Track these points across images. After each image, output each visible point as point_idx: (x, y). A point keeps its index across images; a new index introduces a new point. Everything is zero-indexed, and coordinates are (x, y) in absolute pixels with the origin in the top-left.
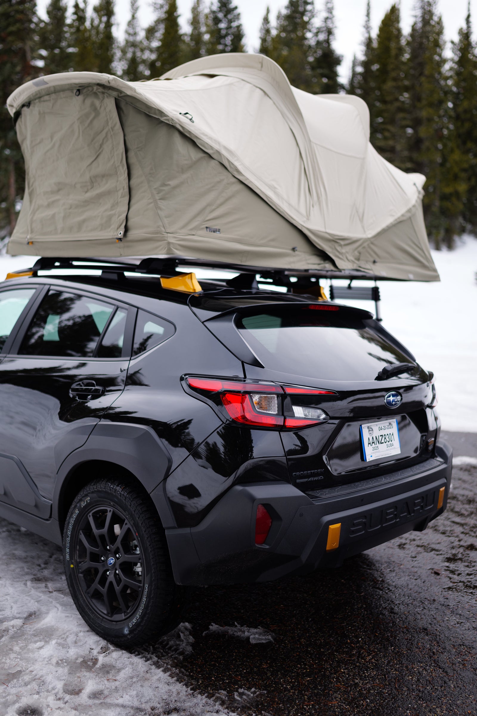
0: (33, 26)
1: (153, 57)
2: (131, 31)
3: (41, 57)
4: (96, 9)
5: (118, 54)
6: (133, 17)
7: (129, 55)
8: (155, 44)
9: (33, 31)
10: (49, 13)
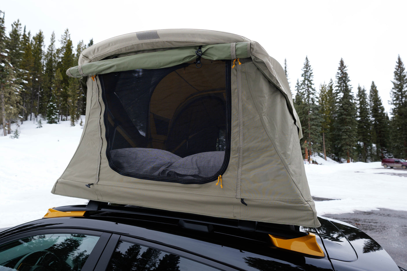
0: (3, 38)
1: (60, 60)
2: (50, 49)
3: (7, 52)
4: (34, 38)
5: (44, 57)
6: (52, 44)
7: (49, 58)
8: (61, 55)
9: (3, 41)
10: (10, 35)
